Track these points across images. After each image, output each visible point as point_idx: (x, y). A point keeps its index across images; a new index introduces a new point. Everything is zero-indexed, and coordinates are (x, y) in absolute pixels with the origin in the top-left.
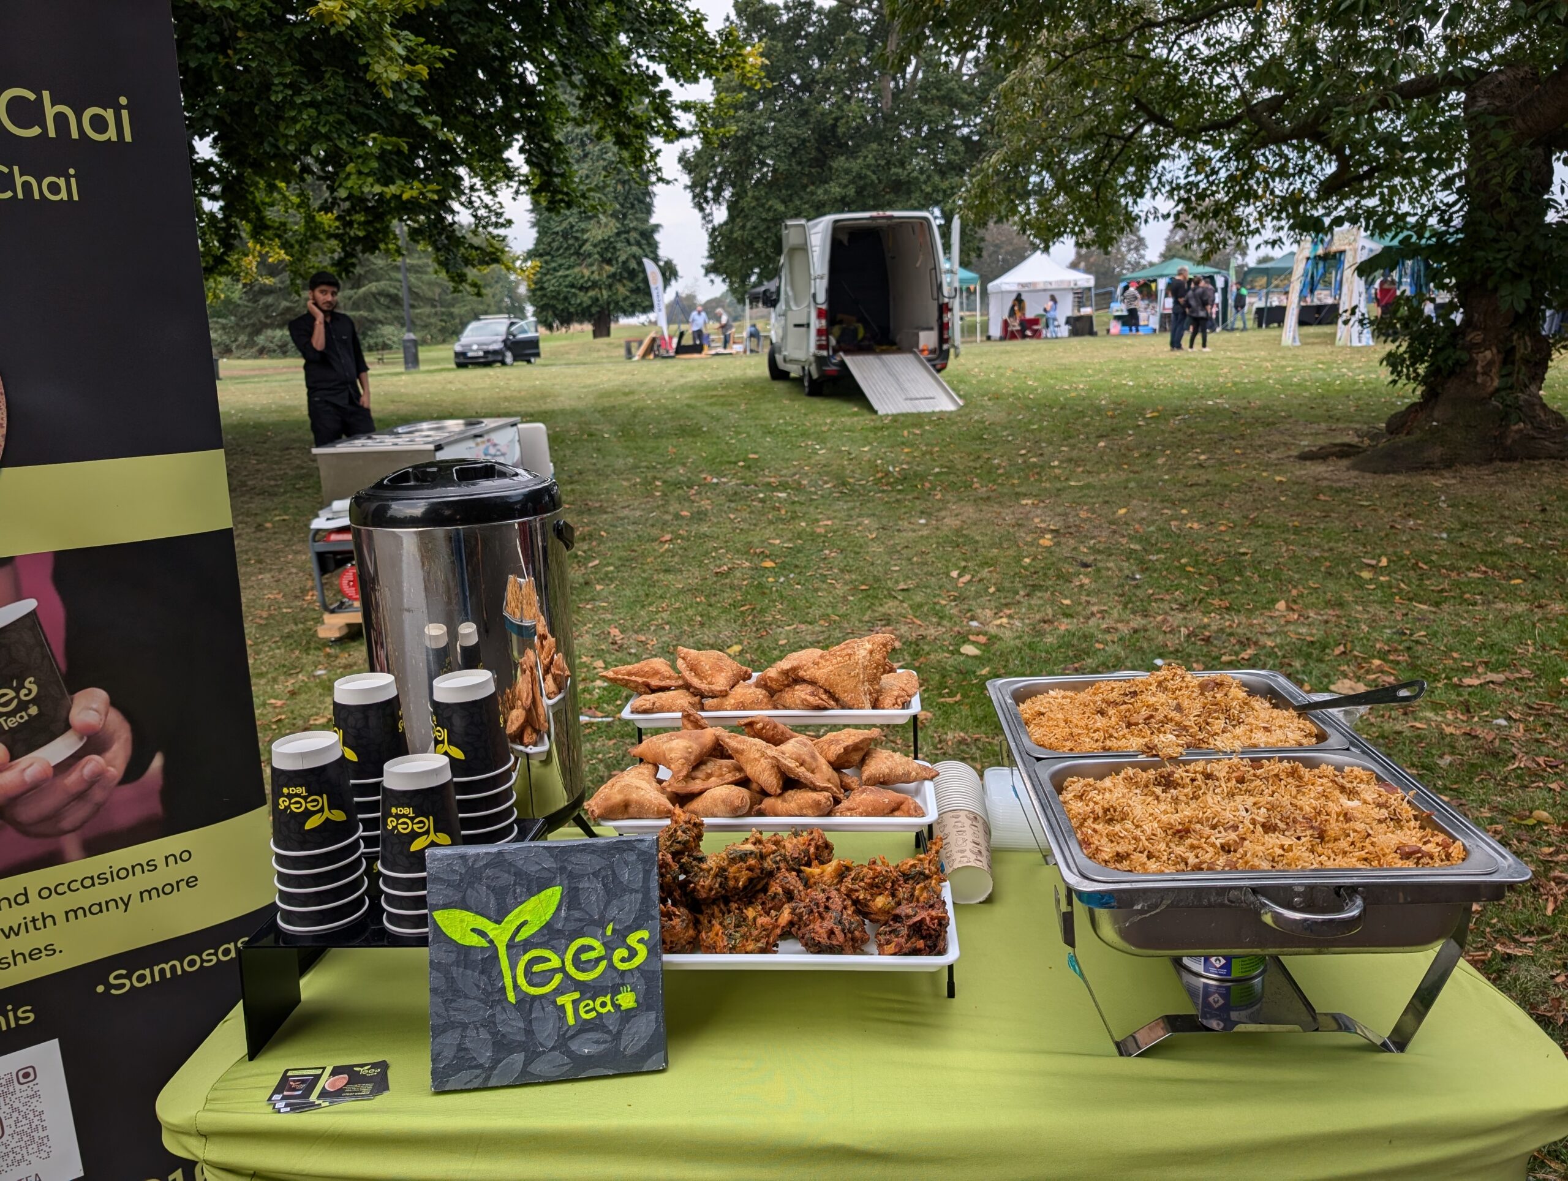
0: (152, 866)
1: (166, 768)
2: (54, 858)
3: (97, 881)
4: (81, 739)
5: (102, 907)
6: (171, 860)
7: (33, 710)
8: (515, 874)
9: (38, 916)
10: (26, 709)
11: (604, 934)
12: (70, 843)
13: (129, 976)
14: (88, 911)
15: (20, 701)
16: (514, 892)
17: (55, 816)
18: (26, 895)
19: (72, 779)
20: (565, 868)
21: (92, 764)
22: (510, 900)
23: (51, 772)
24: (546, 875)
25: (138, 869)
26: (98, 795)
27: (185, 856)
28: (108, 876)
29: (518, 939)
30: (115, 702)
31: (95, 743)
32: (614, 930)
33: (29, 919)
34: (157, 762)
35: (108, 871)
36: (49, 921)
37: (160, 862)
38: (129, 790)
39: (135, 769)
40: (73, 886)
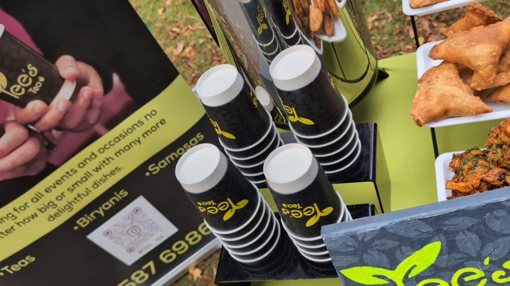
0: (141, 123)
1: (122, 79)
2: (96, 137)
3: (120, 138)
4: (73, 82)
5: (129, 147)
6: (148, 117)
7: (42, 79)
8: (399, 240)
9: (104, 160)
10: (38, 80)
11: (482, 265)
12: (99, 128)
13: (157, 165)
14: (124, 150)
15: (33, 78)
16: (401, 250)
17: (84, 120)
18: (93, 154)
19: (82, 101)
20: (441, 230)
21: (85, 92)
22: (398, 255)
23: (69, 103)
24: (425, 236)
25: (135, 126)
26: (97, 103)
27: (154, 113)
28: (124, 134)
29: (410, 276)
30: (78, 59)
31: (81, 82)
32: (491, 262)
33: (102, 162)
34: (116, 78)
35: (123, 132)
36: (110, 160)
37: (144, 120)
38: (110, 96)
39: (107, 86)
40: (112, 143)
